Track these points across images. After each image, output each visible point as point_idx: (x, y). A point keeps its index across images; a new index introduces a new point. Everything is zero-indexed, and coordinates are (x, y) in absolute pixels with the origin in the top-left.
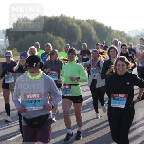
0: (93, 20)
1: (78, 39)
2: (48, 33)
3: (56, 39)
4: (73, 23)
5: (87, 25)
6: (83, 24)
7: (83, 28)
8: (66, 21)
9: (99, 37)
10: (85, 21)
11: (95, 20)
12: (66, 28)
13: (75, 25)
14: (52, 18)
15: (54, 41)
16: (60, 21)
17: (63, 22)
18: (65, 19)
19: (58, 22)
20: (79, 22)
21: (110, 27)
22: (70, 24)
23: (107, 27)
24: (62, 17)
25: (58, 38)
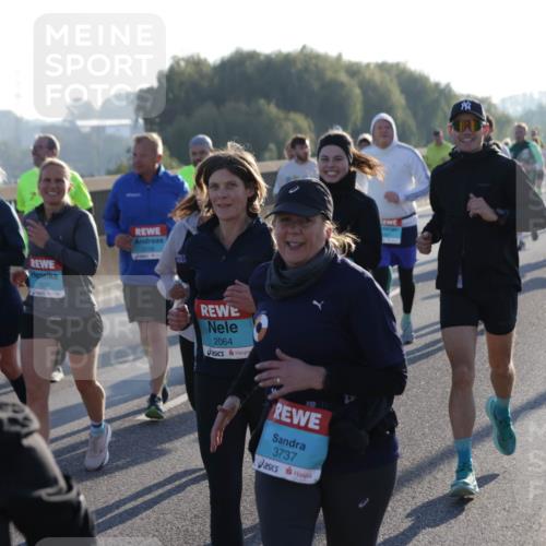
0: (398, 64)
1: (353, 118)
2: (262, 102)
3: (287, 119)
4: (336, 71)
5: (377, 78)
6: (367, 75)
7: (368, 87)
8: (316, 66)
9: (415, 115)
10: (372, 66)
11: (402, 66)
12: (316, 86)
13: (343, 77)
14: (273, 56)
15: (281, 126)
16: (299, 66)
17: (306, 69)
18: (314, 61)
19: (293, 70)
20: (354, 70)
21: (448, 85)
22: (329, 74)
23: (437, 85)
24: (306, 55)
25: (293, 115)
